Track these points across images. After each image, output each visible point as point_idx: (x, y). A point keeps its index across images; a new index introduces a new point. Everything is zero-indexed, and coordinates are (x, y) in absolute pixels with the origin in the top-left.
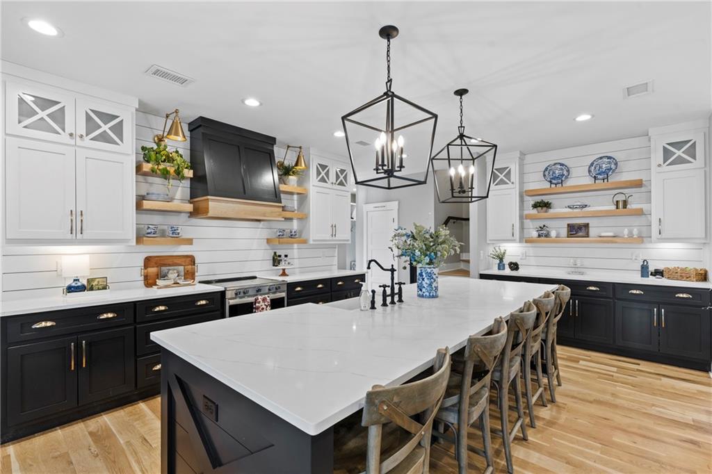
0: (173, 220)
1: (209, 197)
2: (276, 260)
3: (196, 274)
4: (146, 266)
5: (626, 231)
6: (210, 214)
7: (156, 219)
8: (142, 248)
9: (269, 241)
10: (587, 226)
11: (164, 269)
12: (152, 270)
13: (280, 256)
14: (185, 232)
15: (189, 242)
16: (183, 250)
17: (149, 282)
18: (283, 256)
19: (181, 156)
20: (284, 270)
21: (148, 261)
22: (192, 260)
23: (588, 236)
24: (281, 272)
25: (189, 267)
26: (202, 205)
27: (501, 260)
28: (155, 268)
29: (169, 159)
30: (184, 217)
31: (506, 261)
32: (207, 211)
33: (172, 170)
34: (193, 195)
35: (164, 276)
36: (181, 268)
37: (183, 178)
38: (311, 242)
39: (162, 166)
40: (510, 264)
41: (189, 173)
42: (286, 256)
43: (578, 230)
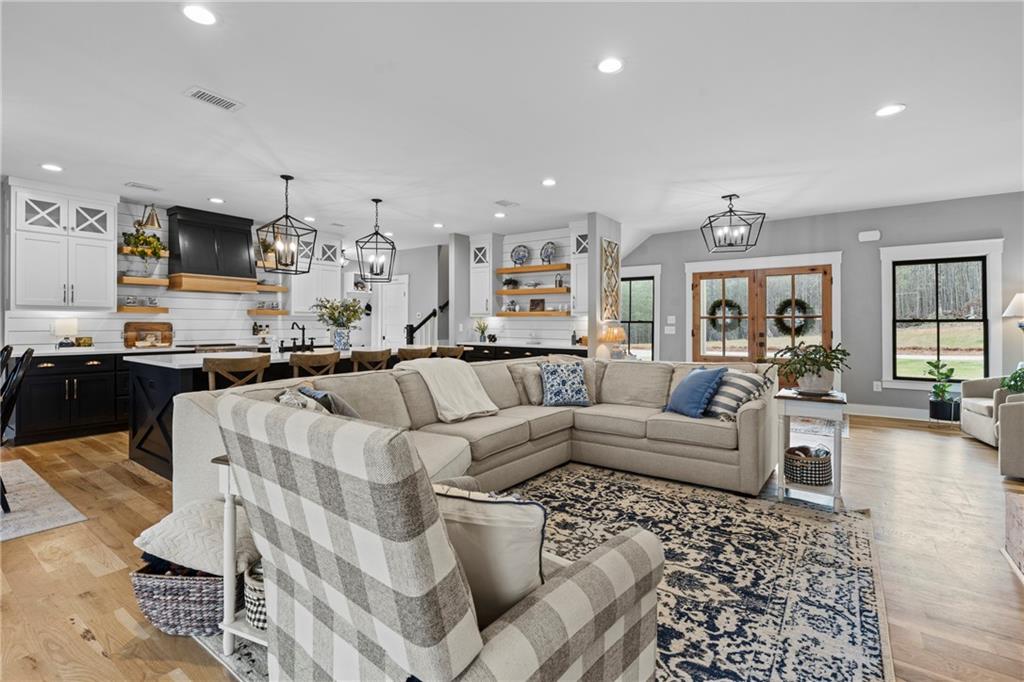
0: (151, 293)
1: (183, 274)
2: (256, 330)
3: (174, 339)
4: (126, 331)
5: (560, 308)
6: (183, 288)
7: (136, 292)
8: (122, 314)
9: (249, 312)
10: (543, 301)
11: (143, 333)
12: (132, 334)
13: (261, 326)
14: (162, 302)
15: (166, 310)
16: (161, 318)
17: (128, 343)
18: (264, 327)
19: (158, 239)
20: (264, 339)
21: (128, 327)
22: (169, 327)
23: (543, 310)
24: (261, 341)
25: (167, 333)
26: (177, 280)
27: (483, 332)
28: (134, 332)
29: (147, 243)
30: (162, 290)
31: (486, 334)
32: (180, 285)
33: (149, 252)
34: (171, 271)
35: (143, 339)
36: (159, 333)
37: (159, 257)
38: (293, 314)
39: (140, 249)
40: (490, 336)
41: (165, 254)
42: (267, 326)
43: (538, 305)
